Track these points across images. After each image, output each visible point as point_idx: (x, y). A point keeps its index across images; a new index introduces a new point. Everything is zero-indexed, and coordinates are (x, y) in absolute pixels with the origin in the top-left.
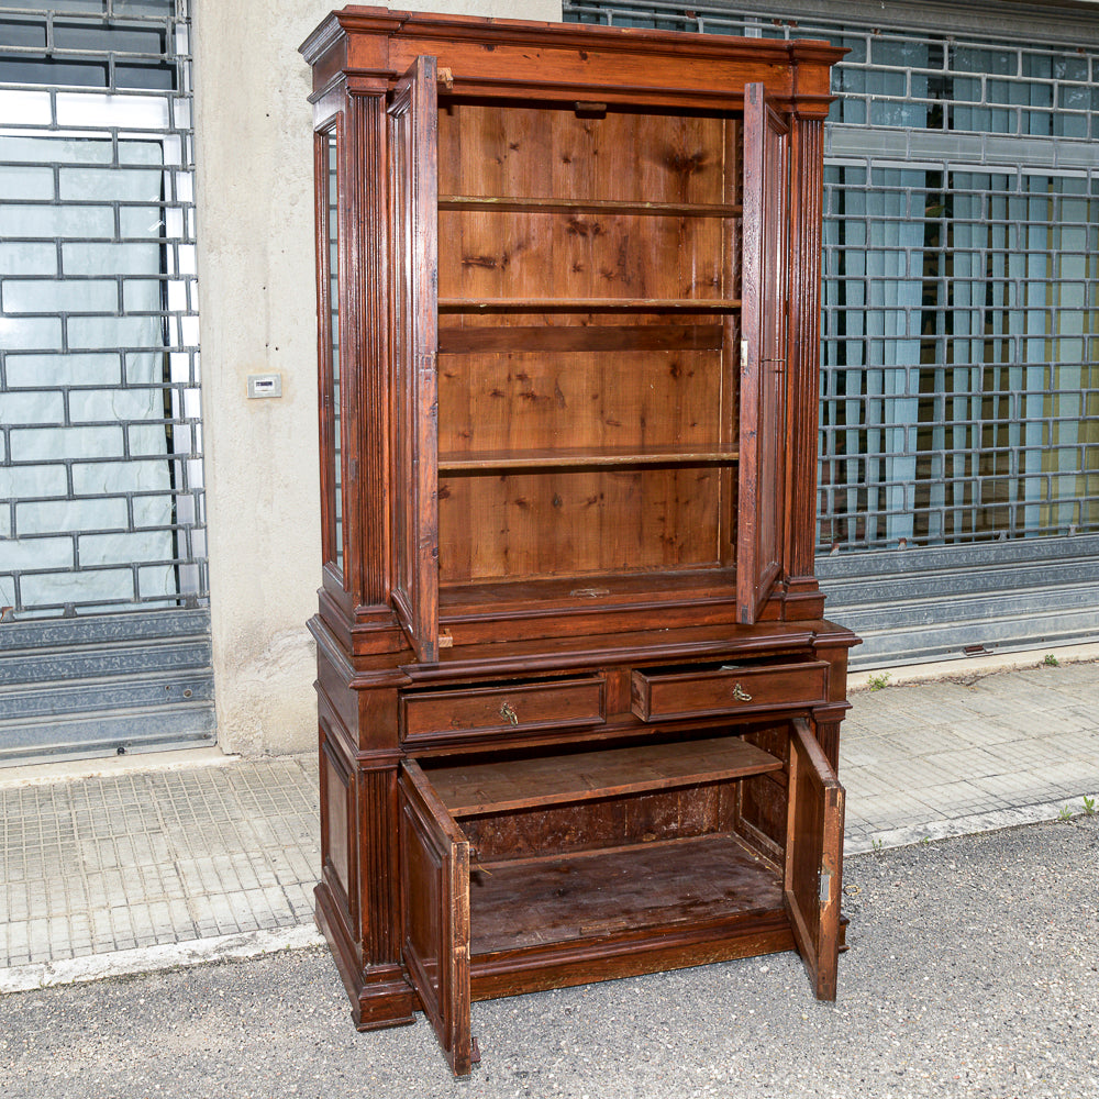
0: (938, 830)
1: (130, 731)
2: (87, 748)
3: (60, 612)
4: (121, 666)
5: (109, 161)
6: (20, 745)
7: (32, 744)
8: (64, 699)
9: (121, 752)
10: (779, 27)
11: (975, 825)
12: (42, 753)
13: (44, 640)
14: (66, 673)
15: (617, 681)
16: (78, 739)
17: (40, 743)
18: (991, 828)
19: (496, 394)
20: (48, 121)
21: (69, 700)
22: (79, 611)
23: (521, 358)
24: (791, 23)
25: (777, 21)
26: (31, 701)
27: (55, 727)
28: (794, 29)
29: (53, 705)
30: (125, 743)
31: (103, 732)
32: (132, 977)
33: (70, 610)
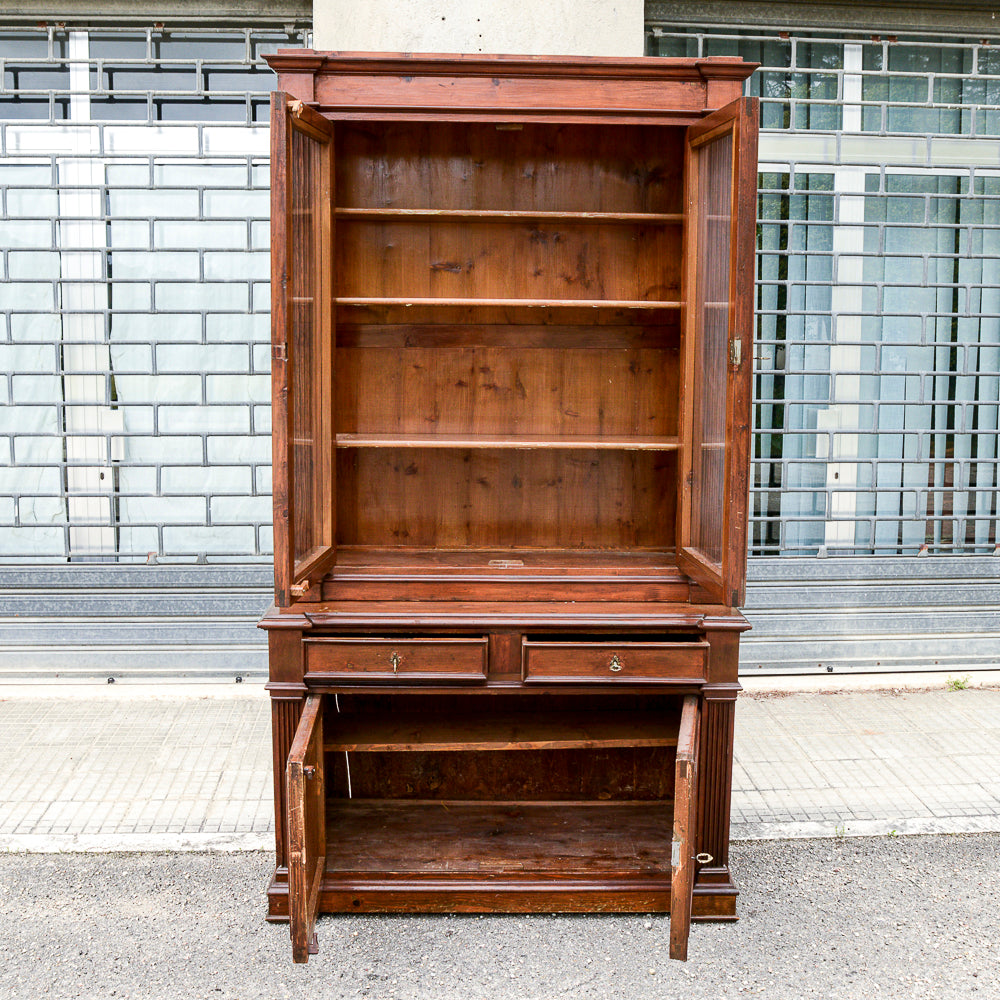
0: (915, 826)
1: (249, 663)
2: (214, 675)
3: (194, 559)
4: (243, 608)
5: (244, 183)
6: (159, 667)
7: (169, 667)
8: (196, 632)
9: (239, 680)
10: (876, 43)
11: (959, 826)
12: (177, 675)
13: (181, 581)
14: (198, 611)
15: (507, 643)
16: (206, 667)
17: (176, 667)
18: (973, 830)
19: (461, 384)
20: (196, 152)
21: (199, 633)
22: (210, 559)
23: (484, 353)
24: (891, 38)
25: (875, 37)
26: (169, 631)
27: (188, 655)
28: (893, 44)
29: (186, 637)
30: (244, 673)
31: (227, 663)
32: (131, 854)
33: (203, 559)
